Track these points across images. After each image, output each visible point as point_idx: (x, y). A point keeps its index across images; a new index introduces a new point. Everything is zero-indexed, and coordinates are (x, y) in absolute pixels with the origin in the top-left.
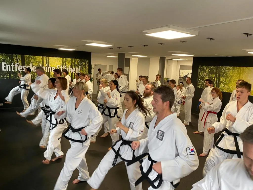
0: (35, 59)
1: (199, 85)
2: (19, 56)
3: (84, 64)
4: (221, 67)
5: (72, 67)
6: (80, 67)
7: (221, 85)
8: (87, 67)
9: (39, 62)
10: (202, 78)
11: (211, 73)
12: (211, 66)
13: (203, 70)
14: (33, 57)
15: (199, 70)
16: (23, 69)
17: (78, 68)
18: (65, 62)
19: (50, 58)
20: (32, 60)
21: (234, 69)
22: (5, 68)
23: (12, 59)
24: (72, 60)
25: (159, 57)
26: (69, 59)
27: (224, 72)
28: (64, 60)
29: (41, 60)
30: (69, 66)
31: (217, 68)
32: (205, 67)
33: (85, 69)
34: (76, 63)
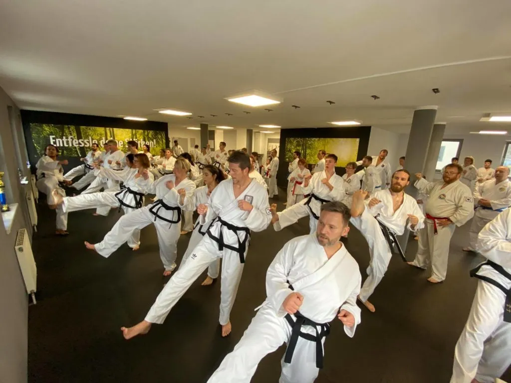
0: (95, 131)
1: (287, 158)
2: (72, 128)
3: (160, 136)
4: (307, 139)
5: (144, 140)
6: (155, 140)
7: (308, 157)
8: (164, 141)
9: (101, 134)
10: (290, 151)
11: (298, 145)
12: (298, 137)
13: (291, 142)
14: (92, 128)
15: (286, 142)
16: (79, 144)
17: (153, 141)
18: (136, 134)
19: (115, 129)
20: (90, 133)
21: (319, 140)
22: (55, 143)
23: (63, 131)
24: (144, 132)
25: (246, 129)
26: (141, 131)
27: (310, 144)
28: (134, 132)
29: (103, 132)
30: (142, 140)
31: (304, 140)
32: (292, 139)
33: (161, 142)
34: (150, 136)
